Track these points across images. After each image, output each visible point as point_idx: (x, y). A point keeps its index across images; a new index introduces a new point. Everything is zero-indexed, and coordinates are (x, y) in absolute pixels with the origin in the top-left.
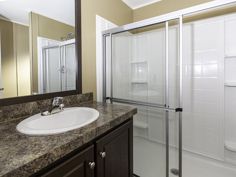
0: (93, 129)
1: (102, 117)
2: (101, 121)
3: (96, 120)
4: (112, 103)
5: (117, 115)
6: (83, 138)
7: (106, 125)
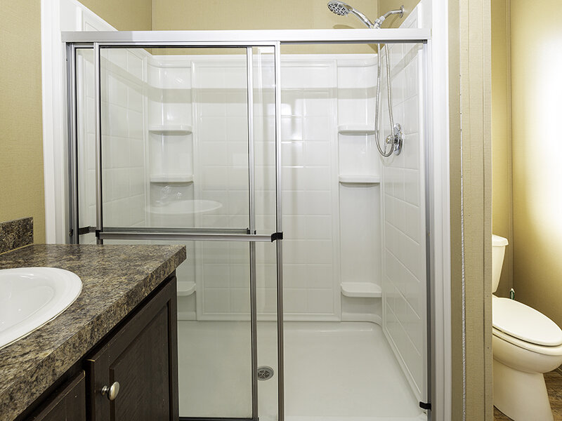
0: (82, 325)
1: (93, 287)
2: (98, 297)
3: (79, 299)
4: (100, 242)
5: (139, 272)
6: (53, 361)
7: (118, 306)
